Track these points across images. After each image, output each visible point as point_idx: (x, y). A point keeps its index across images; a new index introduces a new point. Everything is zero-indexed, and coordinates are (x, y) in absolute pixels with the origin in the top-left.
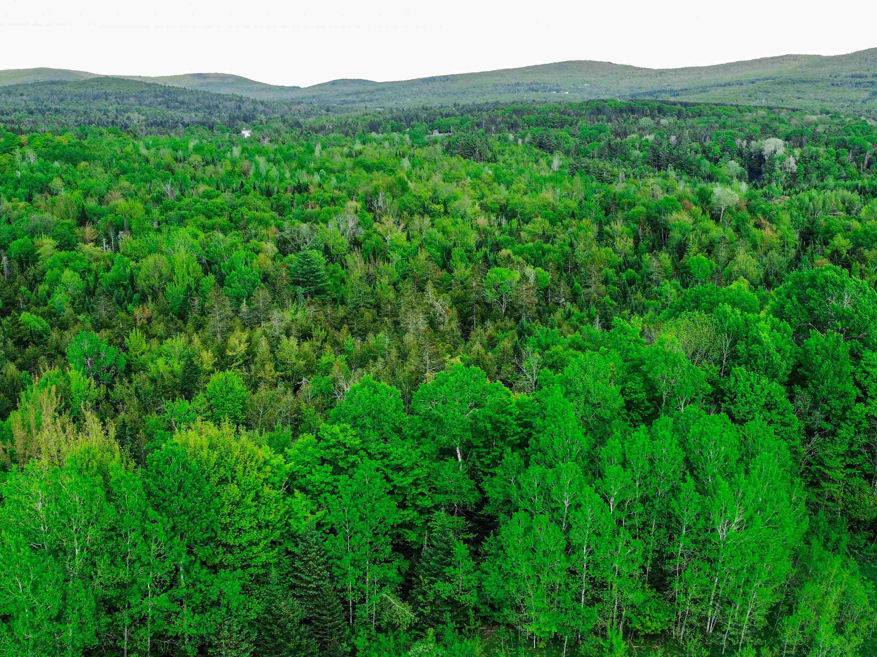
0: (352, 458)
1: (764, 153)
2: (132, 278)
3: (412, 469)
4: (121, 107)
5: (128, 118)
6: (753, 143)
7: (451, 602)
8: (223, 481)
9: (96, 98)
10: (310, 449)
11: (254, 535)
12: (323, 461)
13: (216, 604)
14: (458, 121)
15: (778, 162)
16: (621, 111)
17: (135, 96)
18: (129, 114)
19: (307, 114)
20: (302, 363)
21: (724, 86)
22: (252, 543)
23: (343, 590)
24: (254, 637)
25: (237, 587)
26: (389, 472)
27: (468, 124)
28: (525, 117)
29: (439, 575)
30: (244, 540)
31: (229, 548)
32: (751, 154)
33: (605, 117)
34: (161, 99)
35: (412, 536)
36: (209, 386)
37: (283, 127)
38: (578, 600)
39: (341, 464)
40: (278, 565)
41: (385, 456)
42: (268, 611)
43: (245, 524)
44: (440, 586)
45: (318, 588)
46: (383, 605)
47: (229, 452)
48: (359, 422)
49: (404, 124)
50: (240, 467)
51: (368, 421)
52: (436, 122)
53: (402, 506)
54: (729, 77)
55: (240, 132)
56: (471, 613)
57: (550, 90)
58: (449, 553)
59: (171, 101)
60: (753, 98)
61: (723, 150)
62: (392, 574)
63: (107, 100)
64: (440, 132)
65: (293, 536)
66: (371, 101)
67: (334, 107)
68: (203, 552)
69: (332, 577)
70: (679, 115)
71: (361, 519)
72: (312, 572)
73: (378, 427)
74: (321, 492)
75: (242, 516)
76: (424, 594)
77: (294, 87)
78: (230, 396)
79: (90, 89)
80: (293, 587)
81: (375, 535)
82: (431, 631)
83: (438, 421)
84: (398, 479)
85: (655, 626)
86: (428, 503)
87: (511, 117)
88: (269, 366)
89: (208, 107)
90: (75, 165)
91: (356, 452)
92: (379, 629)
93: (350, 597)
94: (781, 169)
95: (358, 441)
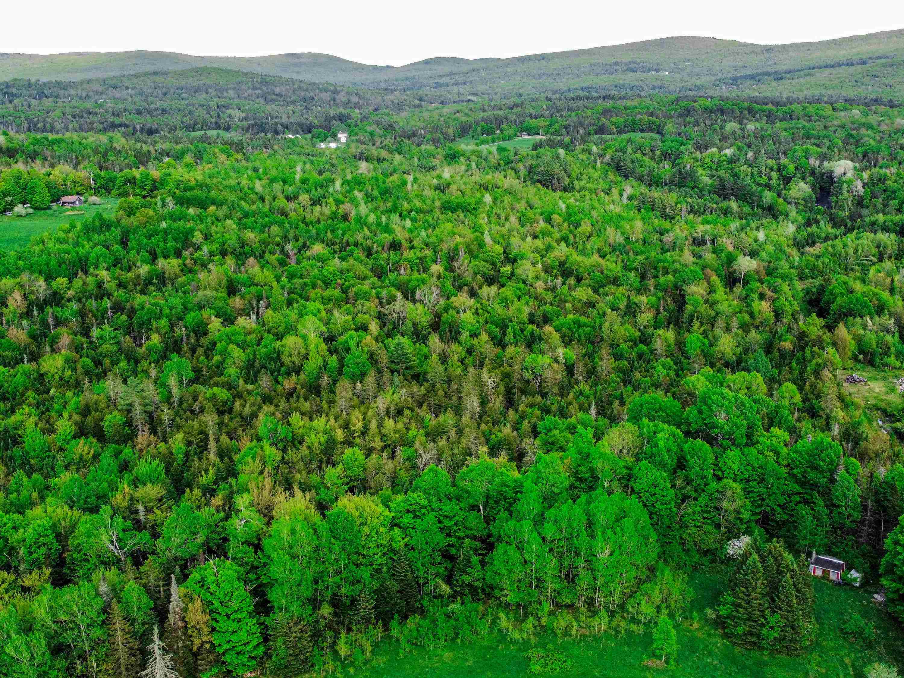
0: (423, 511)
1: (834, 175)
2: (279, 354)
3: (454, 516)
4: (221, 102)
5: (230, 116)
6: (826, 163)
7: (470, 585)
8: (361, 524)
9: (197, 90)
10: (402, 504)
11: (376, 550)
12: (408, 511)
13: (359, 582)
14: (547, 123)
15: (845, 185)
16: (711, 111)
17: (234, 88)
18: (229, 111)
19: (399, 107)
20: (397, 436)
21: (833, 66)
22: (374, 554)
23: (417, 577)
24: (375, 597)
25: (369, 575)
26: (442, 518)
27: (557, 126)
28: (614, 119)
29: (464, 572)
30: (371, 552)
31: (364, 556)
32: (823, 174)
33: (692, 120)
34: (259, 91)
35: (453, 551)
36: (344, 456)
37: (378, 130)
38: (531, 586)
39: (418, 513)
40: (386, 564)
41: (440, 510)
42: (382, 585)
43: (372, 545)
44: (464, 577)
45: (405, 576)
46: (437, 586)
47: (364, 510)
48: (427, 491)
49: (494, 126)
50: (369, 518)
51: (432, 491)
52: (525, 124)
53: (449, 535)
54: (842, 54)
55: (336, 136)
56: (480, 591)
57: (649, 70)
58: (469, 561)
59: (268, 93)
60: (859, 84)
61: (797, 169)
62: (442, 570)
63: (207, 93)
64: (529, 135)
65: (393, 550)
66: (465, 83)
67: (427, 95)
68: (354, 558)
69: (412, 571)
70: (770, 117)
71: (427, 543)
72: (402, 568)
73: (437, 494)
74: (408, 528)
75: (370, 541)
76: (457, 581)
77: (387, 67)
78: (356, 463)
79: (190, 80)
80: (394, 575)
81: (433, 551)
82: (459, 599)
83: (468, 492)
84: (447, 523)
85: (567, 601)
86: (462, 534)
87: (599, 119)
88: (377, 439)
89: (304, 100)
90: (205, 209)
91: (426, 508)
92: (435, 597)
93: (421, 581)
94: (848, 192)
95: (427, 502)
